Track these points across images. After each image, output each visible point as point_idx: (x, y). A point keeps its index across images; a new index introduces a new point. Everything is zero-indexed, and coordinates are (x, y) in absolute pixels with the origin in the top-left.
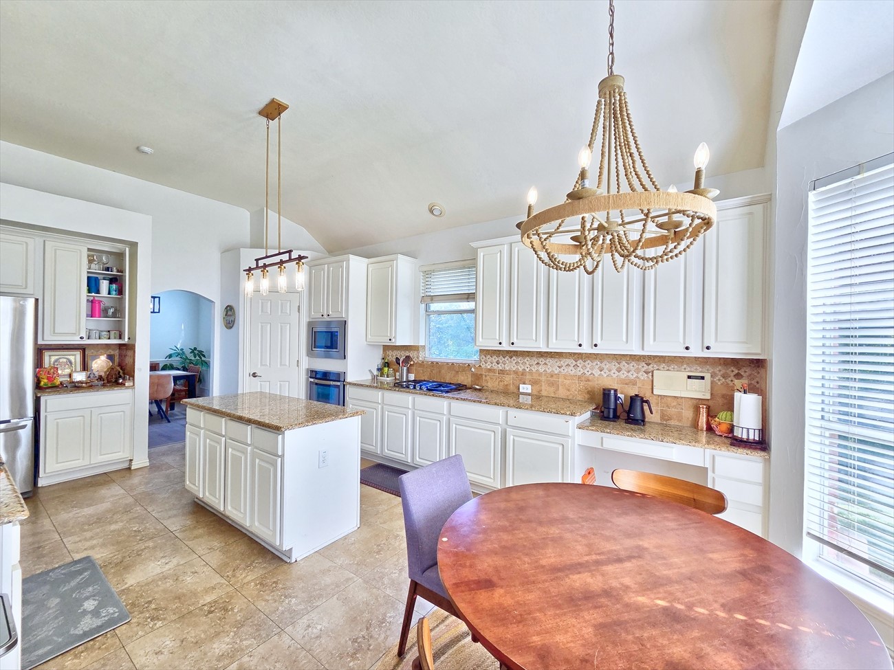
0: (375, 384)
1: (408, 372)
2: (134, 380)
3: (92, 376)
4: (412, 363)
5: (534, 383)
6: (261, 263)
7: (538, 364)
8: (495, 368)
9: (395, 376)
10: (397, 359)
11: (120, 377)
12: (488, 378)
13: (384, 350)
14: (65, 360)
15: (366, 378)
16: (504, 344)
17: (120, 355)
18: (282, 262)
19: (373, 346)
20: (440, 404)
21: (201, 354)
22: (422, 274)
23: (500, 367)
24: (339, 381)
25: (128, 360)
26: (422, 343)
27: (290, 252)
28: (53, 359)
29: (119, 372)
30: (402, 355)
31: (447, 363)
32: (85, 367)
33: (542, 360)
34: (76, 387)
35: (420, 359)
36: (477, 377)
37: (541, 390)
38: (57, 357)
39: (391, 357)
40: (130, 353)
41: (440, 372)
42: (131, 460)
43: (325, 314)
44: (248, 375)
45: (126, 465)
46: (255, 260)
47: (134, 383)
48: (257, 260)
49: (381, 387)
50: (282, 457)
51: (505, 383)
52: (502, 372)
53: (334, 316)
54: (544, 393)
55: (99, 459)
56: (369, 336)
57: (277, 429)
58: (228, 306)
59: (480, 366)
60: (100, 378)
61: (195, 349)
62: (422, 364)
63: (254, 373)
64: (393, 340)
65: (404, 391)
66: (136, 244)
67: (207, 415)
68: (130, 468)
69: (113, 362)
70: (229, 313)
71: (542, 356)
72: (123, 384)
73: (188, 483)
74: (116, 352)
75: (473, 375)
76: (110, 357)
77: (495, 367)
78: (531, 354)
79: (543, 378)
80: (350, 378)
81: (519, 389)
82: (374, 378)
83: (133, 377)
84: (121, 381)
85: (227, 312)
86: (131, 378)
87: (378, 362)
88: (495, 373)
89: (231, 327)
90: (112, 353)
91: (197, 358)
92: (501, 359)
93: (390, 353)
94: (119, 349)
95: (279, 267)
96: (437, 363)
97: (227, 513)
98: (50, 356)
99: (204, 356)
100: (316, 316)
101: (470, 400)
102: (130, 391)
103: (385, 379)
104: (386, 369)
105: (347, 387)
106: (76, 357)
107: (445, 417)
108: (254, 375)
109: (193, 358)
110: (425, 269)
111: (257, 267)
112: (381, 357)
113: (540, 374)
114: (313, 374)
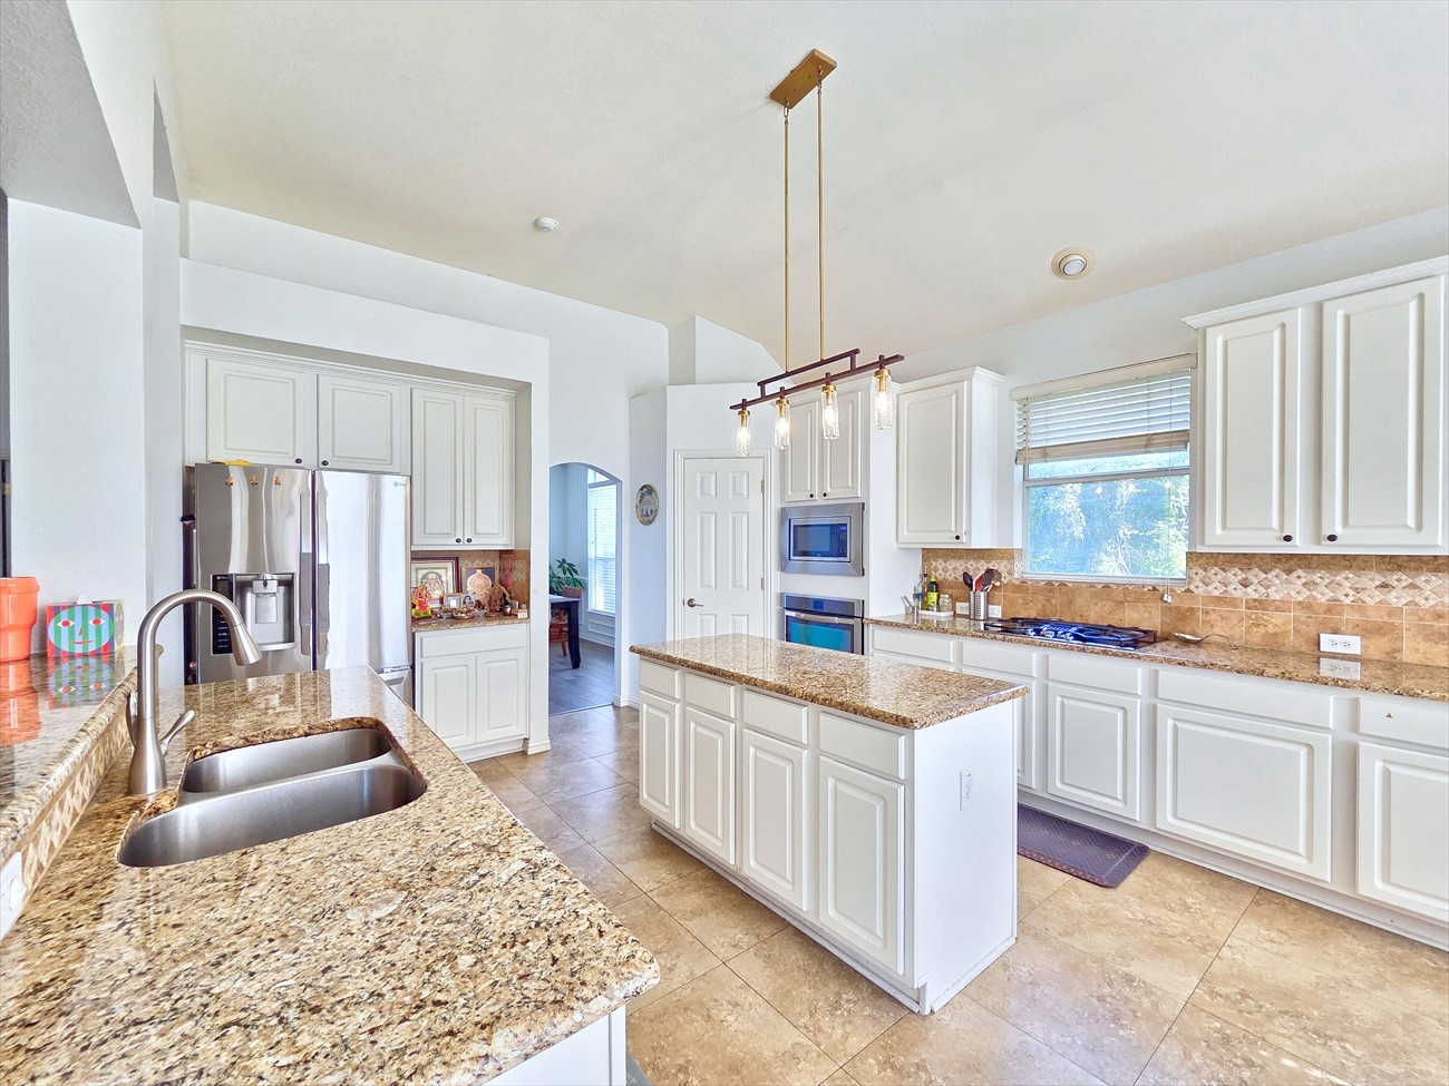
0: (914, 624)
1: (988, 602)
2: (528, 608)
3: (467, 601)
4: (998, 584)
5: (1367, 631)
6: (771, 389)
7: (1384, 586)
8: (1238, 594)
9: (954, 609)
10: (967, 578)
11: (507, 603)
12: (1213, 617)
13: (925, 559)
14: (434, 576)
15: (896, 611)
16: (1297, 540)
17: (502, 570)
18: (829, 379)
19: (907, 550)
20: (1128, 673)
21: (571, 569)
22: (1016, 405)
23: (1251, 593)
24: (853, 617)
25: (517, 576)
26: (1017, 544)
27: (853, 354)
28: (421, 573)
29: (505, 595)
30: (978, 569)
31: (1092, 585)
32: (459, 587)
33: (1399, 579)
34: (453, 618)
35: (1016, 576)
36: (1185, 615)
37: (1399, 650)
38: (425, 571)
39: (950, 571)
40: (519, 565)
41: (1070, 602)
42: (526, 740)
43: (816, 492)
44: (681, 603)
45: (518, 747)
46: (759, 384)
47: (529, 613)
48: (762, 384)
49: (926, 627)
50: (910, 783)
51: (1271, 629)
52: (1260, 604)
53: (837, 495)
54: (1408, 656)
55: (489, 735)
56: (904, 532)
57: (904, 723)
58: (644, 486)
59: (1188, 590)
60: (479, 605)
61: (564, 561)
62: (1022, 587)
63: (691, 600)
64: (964, 538)
65: (1020, 641)
66: (529, 385)
67: (688, 677)
68: (524, 753)
69: (492, 578)
70: (647, 497)
71: (1400, 568)
72: (513, 615)
73: (645, 796)
74: (495, 564)
75: (1168, 609)
76: (488, 572)
77: (1238, 592)
78: (1359, 562)
79: (1405, 621)
80: (873, 613)
81: (1319, 645)
82: (911, 612)
83: (528, 603)
84: (509, 610)
85: (642, 497)
86: (524, 606)
87: (913, 582)
88: (1235, 606)
89: (650, 522)
90: (491, 565)
91: (568, 575)
92: (1255, 575)
93: (939, 564)
94: (500, 558)
95: (824, 389)
96: (1063, 584)
97: (746, 872)
98: (417, 569)
99: (576, 572)
100: (798, 497)
101: (1223, 668)
102: (523, 625)
103: (932, 615)
104: (933, 596)
105: (869, 630)
106: (446, 572)
107: (1139, 701)
108: (691, 603)
109: (562, 576)
110: (1024, 394)
111: (764, 398)
112: (920, 572)
113: (1394, 612)
114: (792, 603)
